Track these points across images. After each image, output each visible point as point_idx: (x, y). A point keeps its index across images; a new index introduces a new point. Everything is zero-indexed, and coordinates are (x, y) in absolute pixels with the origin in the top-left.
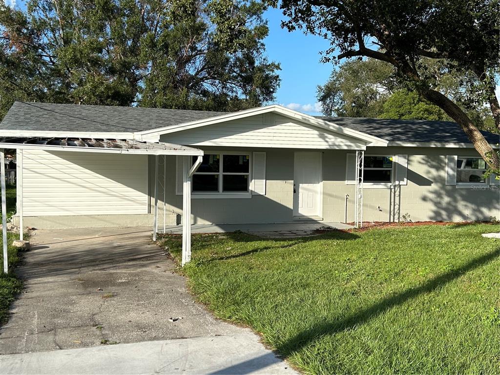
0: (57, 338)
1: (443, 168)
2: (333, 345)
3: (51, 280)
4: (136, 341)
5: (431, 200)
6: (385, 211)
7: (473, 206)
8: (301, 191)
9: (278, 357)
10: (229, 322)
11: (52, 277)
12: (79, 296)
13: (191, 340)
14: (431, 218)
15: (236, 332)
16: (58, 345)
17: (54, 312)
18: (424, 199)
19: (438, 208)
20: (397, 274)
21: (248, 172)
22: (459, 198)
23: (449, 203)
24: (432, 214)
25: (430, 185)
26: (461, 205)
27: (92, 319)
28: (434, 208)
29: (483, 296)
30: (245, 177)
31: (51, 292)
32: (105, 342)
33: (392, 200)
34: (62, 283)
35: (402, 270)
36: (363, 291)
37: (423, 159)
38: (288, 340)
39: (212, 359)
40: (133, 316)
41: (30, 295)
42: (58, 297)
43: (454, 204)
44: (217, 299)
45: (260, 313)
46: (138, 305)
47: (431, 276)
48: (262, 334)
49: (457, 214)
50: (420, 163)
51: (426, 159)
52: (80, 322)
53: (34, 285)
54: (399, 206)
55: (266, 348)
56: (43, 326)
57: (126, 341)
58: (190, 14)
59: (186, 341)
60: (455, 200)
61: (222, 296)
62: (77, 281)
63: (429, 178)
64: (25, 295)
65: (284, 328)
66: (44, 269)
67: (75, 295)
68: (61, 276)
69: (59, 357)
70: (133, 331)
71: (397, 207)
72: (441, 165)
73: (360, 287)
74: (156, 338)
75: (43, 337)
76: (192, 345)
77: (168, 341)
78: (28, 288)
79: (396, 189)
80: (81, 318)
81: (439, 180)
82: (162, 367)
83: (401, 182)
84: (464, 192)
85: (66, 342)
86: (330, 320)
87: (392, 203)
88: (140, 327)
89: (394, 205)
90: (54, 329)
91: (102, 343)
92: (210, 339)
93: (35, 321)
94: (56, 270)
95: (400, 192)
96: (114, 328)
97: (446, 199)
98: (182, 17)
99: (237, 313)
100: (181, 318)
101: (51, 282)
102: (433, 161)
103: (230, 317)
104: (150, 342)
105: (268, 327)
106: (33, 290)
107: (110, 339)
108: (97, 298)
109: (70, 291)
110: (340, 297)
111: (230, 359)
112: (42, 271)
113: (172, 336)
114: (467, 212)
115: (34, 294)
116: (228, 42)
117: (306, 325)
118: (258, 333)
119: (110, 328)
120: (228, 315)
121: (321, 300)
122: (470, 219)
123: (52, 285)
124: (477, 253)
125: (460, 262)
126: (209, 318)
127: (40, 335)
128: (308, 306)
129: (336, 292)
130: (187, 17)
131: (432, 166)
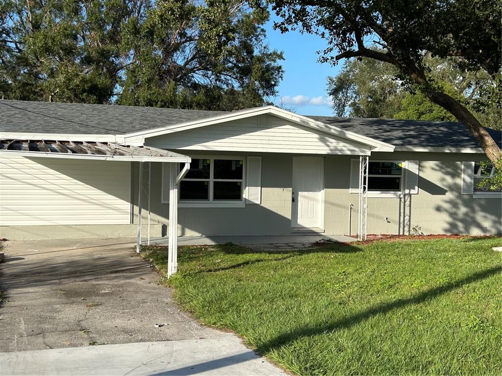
0: (46, 340)
1: (459, 176)
2: (309, 344)
3: (32, 291)
4: (123, 343)
5: (446, 211)
6: (394, 222)
7: (493, 217)
8: (301, 200)
9: (257, 354)
10: (213, 328)
11: (33, 288)
12: (63, 305)
13: (176, 342)
14: (446, 230)
15: (220, 336)
16: (48, 346)
17: (39, 319)
18: (439, 209)
19: (455, 219)
20: (391, 286)
21: (242, 179)
22: (477, 208)
23: (466, 214)
24: (447, 226)
25: (444, 194)
26: (480, 216)
27: (78, 325)
28: (449, 219)
29: (471, 307)
30: (239, 184)
31: (34, 301)
32: (94, 344)
33: (402, 211)
34: (44, 293)
35: (398, 283)
36: (352, 302)
37: (437, 165)
38: (269, 341)
39: (195, 356)
40: (119, 322)
41: (12, 304)
42: (41, 306)
43: (471, 214)
44: (203, 307)
45: (244, 318)
46: (123, 313)
47: (425, 288)
48: (245, 337)
49: (475, 226)
50: (433, 169)
51: (440, 165)
52: (66, 327)
53: (15, 295)
54: (410, 217)
55: (247, 348)
56: (30, 330)
57: (113, 343)
58: (177, 17)
59: (172, 343)
60: (474, 211)
61: (208, 305)
62: (58, 291)
63: (444, 185)
64: (7, 304)
65: (266, 332)
66: (23, 280)
67: (59, 304)
68: (42, 287)
69: (53, 355)
70: (119, 335)
71: (407, 218)
72: (457, 172)
73: (349, 297)
74: (141, 341)
75: (33, 339)
76: (177, 346)
77: (155, 343)
78: (9, 297)
79: (406, 198)
80: (67, 323)
81: (454, 188)
82: (149, 361)
83: (412, 190)
84: (483, 202)
85: (55, 343)
86: (312, 325)
87: (402, 214)
88: (125, 331)
89: (404, 216)
90: (42, 333)
91: (90, 344)
92: (195, 341)
93: (23, 326)
94: (36, 281)
95: (410, 202)
96: (100, 333)
97: (463, 210)
98: (169, 21)
99: (222, 320)
100: (166, 324)
101: (32, 292)
102: (448, 167)
103: (215, 324)
104: (136, 343)
105: (251, 331)
106: (15, 300)
107: (98, 341)
108: (82, 307)
109: (53, 300)
110: (326, 307)
111: (212, 356)
112: (20, 282)
113: (158, 339)
114: (487, 224)
115: (16, 303)
116: (216, 48)
117: (287, 329)
118: (241, 337)
119: (97, 332)
120: (212, 322)
121: (306, 308)
122: (489, 231)
123: (34, 295)
124: (481, 267)
125: (460, 276)
126: (194, 324)
127: (29, 338)
128: (293, 313)
129: (323, 301)
130: (175, 21)
131: (447, 173)
